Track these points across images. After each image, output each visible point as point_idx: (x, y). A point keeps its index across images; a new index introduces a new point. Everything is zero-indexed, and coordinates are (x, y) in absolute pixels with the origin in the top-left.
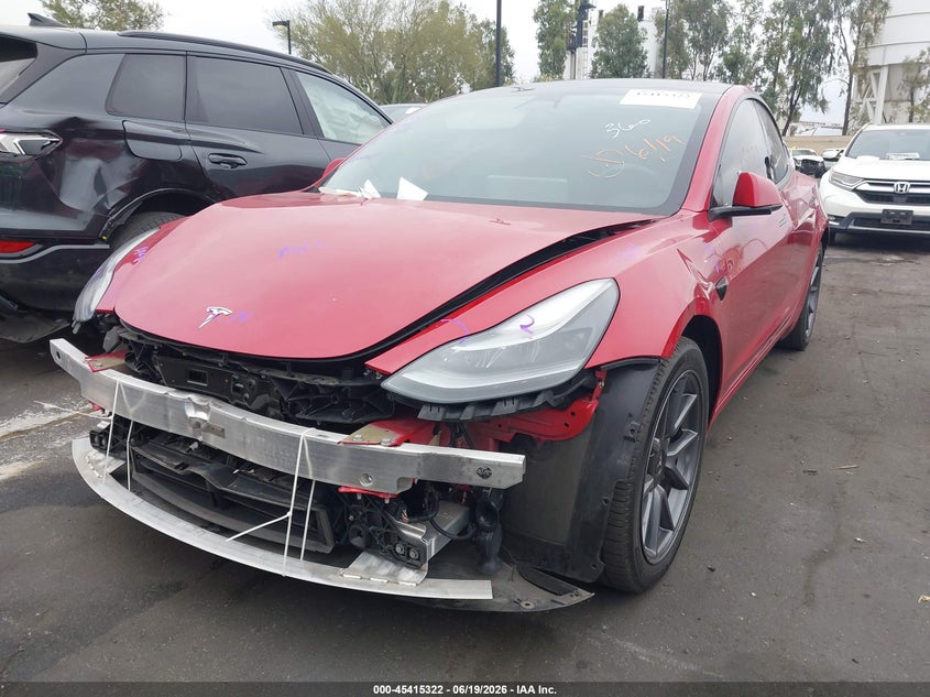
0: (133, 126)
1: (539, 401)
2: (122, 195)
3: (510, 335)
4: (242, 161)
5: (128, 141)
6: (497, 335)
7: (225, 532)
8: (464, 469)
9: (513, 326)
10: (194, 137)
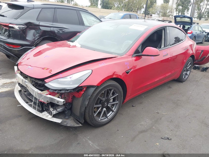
0: (41, 23)
1: (69, 91)
2: (38, 37)
3: (68, 79)
4: (64, 31)
5: (40, 27)
6: (66, 78)
7: (27, 103)
8: (55, 101)
9: (69, 77)
10: (54, 26)
